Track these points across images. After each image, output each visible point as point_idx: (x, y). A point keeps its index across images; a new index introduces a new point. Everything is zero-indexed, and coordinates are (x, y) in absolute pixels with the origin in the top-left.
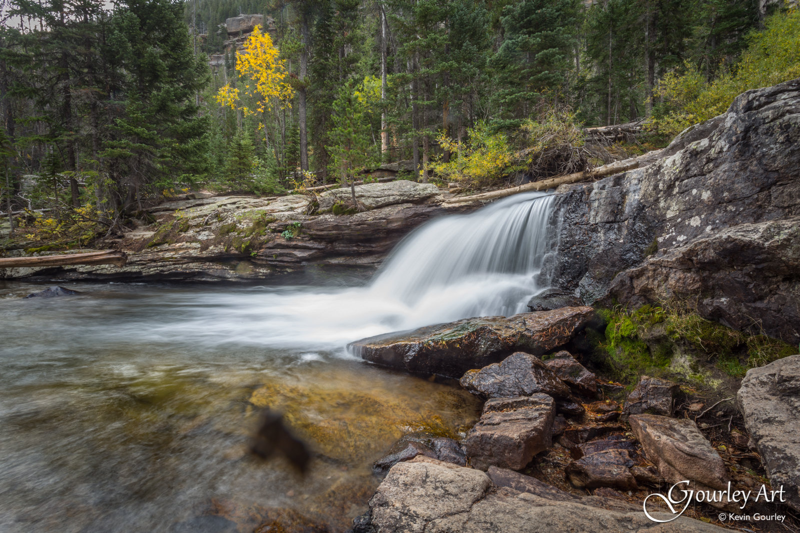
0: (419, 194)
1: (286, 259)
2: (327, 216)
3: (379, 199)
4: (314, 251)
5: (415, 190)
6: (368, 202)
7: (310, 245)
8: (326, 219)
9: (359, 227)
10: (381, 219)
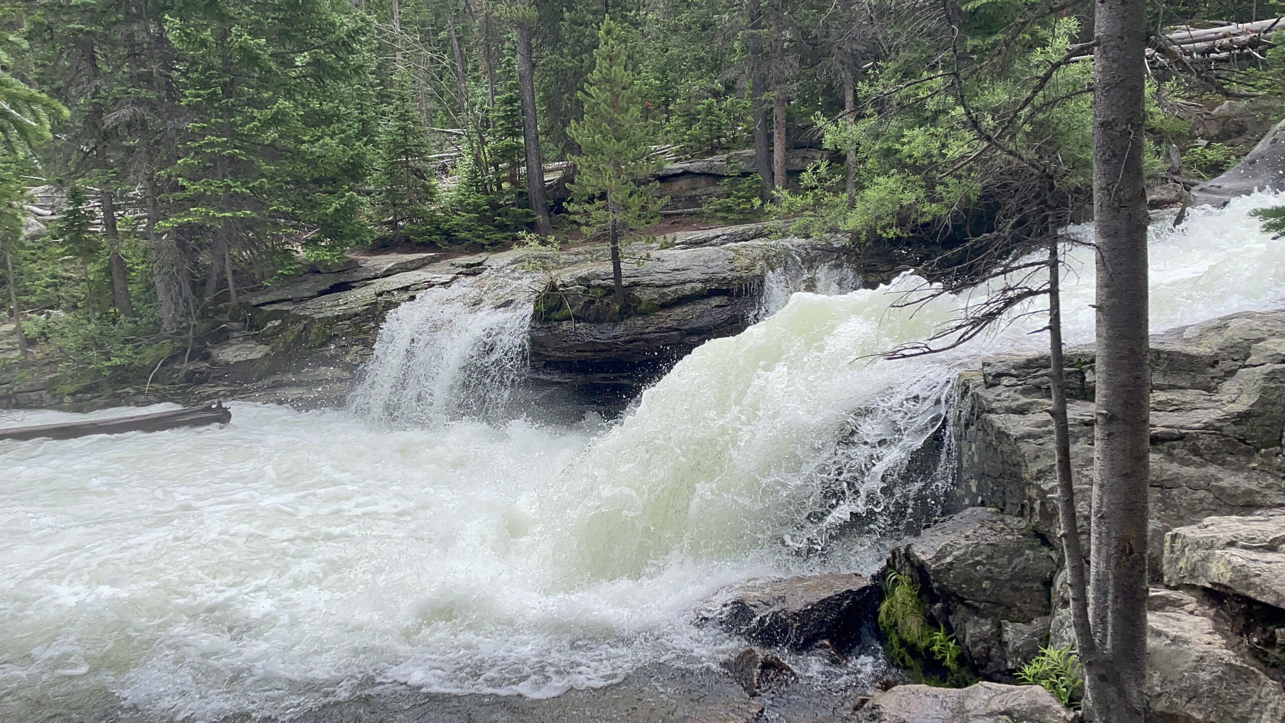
3: (666, 290)
6: (647, 296)
9: (630, 346)
10: (670, 329)
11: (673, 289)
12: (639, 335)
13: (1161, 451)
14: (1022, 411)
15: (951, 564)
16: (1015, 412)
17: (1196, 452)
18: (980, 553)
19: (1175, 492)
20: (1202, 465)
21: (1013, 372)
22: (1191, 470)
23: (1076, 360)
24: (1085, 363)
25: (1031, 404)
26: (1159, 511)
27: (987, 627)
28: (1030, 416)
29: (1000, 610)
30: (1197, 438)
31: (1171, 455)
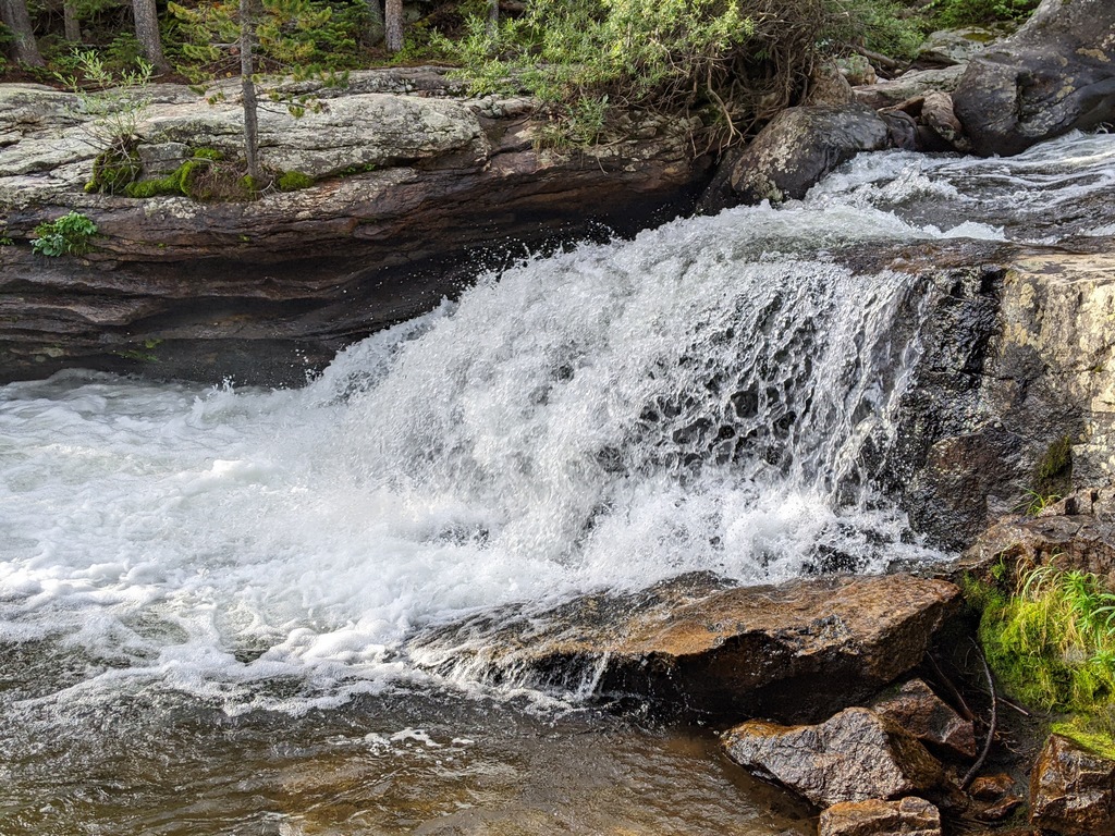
0: (434, 142)
1: (47, 326)
2: (170, 202)
3: (322, 155)
4: (136, 306)
5: (421, 130)
7: (124, 288)
8: (167, 213)
9: (272, 239)
10: (335, 215)
11: (333, 153)
12: (286, 223)
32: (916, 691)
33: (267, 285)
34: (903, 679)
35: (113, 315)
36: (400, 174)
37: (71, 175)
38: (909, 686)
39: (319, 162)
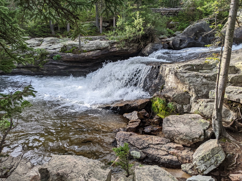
0: (103, 47)
1: (55, 69)
2: (70, 54)
3: (89, 48)
4: (65, 66)
5: (101, 45)
6: (85, 49)
7: (64, 64)
8: (69, 55)
9: (82, 59)
10: (90, 56)
11: (90, 48)
12: (84, 57)
13: (206, 79)
14: (185, 73)
15: (175, 97)
16: (184, 73)
17: (211, 79)
18: (179, 95)
19: (209, 85)
20: (212, 81)
21: (183, 66)
22: (211, 82)
23: (192, 65)
24: (194, 65)
25: (187, 72)
26: (207, 88)
27: (181, 106)
28: (187, 74)
29: (182, 103)
30: (211, 77)
31: (208, 80)
32: (144, 110)
33: (82, 64)
34: (142, 109)
35: (62, 67)
36: (98, 51)
37: (58, 50)
38: (143, 110)
39: (88, 49)
